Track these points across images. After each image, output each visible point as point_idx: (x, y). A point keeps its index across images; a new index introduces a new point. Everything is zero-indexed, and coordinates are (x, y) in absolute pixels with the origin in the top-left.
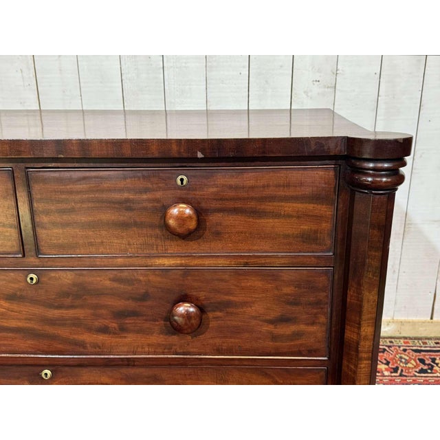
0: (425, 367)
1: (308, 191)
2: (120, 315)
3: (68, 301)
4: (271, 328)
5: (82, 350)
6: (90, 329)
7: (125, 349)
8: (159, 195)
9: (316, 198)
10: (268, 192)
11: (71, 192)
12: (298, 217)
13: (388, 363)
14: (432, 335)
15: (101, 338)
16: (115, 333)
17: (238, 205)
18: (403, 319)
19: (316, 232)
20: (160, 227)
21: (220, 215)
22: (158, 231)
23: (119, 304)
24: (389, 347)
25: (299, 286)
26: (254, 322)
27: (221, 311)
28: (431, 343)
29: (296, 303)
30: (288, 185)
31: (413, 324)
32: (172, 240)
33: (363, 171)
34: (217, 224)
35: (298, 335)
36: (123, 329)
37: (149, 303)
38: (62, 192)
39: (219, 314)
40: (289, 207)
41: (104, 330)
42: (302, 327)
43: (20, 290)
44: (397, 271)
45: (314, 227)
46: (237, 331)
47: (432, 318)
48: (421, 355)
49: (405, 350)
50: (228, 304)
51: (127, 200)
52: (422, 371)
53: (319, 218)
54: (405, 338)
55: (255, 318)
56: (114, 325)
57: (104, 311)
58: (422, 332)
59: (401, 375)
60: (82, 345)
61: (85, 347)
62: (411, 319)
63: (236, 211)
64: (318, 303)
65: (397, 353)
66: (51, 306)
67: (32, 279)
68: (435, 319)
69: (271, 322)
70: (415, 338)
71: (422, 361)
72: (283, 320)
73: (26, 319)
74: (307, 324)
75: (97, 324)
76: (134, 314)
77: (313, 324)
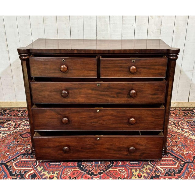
0: (185, 114)
1: (161, 63)
2: (117, 93)
3: (106, 90)
4: (152, 96)
5: (108, 102)
6: (110, 97)
7: (118, 101)
8: (128, 64)
9: (162, 65)
10: (152, 64)
11: (109, 63)
12: (158, 69)
13: (174, 113)
14: (188, 107)
15: (113, 99)
16: (116, 98)
17: (145, 66)
18: (179, 102)
19: (162, 73)
20: (128, 71)
21: (141, 69)
22: (127, 72)
23: (118, 91)
24: (175, 110)
25: (159, 86)
26: (148, 95)
27: (141, 92)
28: (188, 109)
29: (158, 90)
30: (156, 62)
31: (183, 103)
32: (130, 74)
33: (170, 56)
34: (140, 71)
35: (158, 98)
36: (118, 97)
37: (124, 91)
38: (107, 63)
39: (140, 93)
40: (156, 67)
41: (114, 97)
42: (159, 96)
43: (95, 88)
44: (178, 86)
45: (162, 72)
46: (144, 97)
47: (188, 101)
48: (184, 112)
49: (179, 110)
50: (142, 91)
51: (121, 65)
52: (184, 115)
53: (163, 70)
54: (180, 107)
55: (148, 94)
56: (116, 96)
57: (114, 93)
58: (185, 106)
59: (178, 116)
60: (108, 100)
61: (108, 101)
62: (182, 102)
63: (145, 68)
64: (163, 90)
65: (177, 111)
66: (102, 91)
67: (98, 85)
68: (189, 102)
69: (152, 95)
70: (183, 108)
71: (185, 113)
72: (155, 94)
73: (96, 94)
74: (160, 95)
75: (112, 95)
76: (121, 93)
77: (161, 95)
